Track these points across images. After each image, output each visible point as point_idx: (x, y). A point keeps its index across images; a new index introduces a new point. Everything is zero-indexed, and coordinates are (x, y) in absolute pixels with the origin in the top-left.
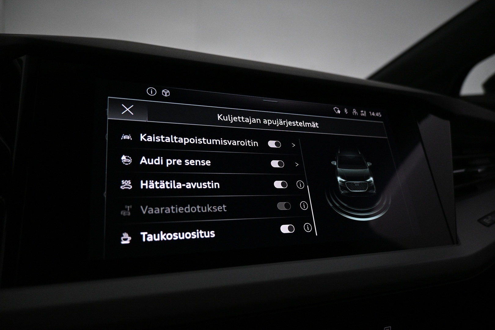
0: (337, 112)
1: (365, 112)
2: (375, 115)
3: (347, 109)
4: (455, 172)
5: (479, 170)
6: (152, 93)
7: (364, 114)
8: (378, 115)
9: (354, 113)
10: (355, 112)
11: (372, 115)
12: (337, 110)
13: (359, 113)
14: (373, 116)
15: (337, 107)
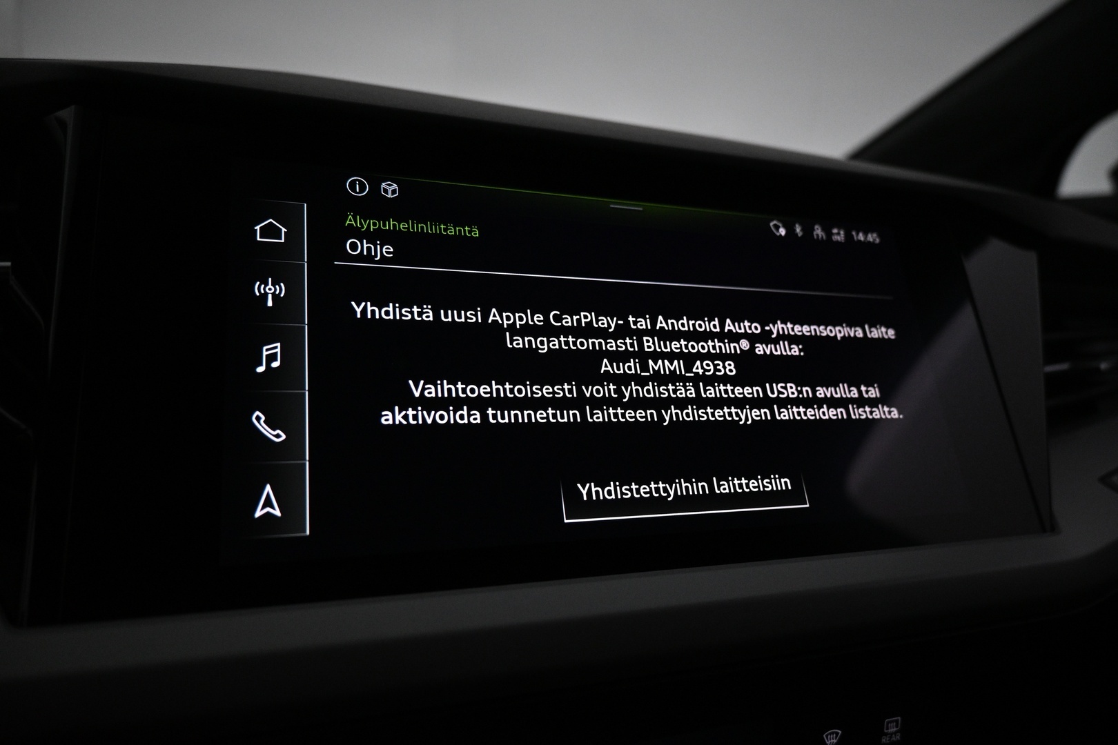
0: (778, 230)
1: (842, 232)
2: (866, 238)
3: (801, 224)
4: (1049, 369)
5: (1103, 366)
6: (358, 191)
7: (839, 236)
8: (871, 240)
9: (818, 235)
10: (818, 232)
11: (859, 238)
12: (777, 228)
13: (829, 234)
14: (861, 241)
15: (779, 220)
